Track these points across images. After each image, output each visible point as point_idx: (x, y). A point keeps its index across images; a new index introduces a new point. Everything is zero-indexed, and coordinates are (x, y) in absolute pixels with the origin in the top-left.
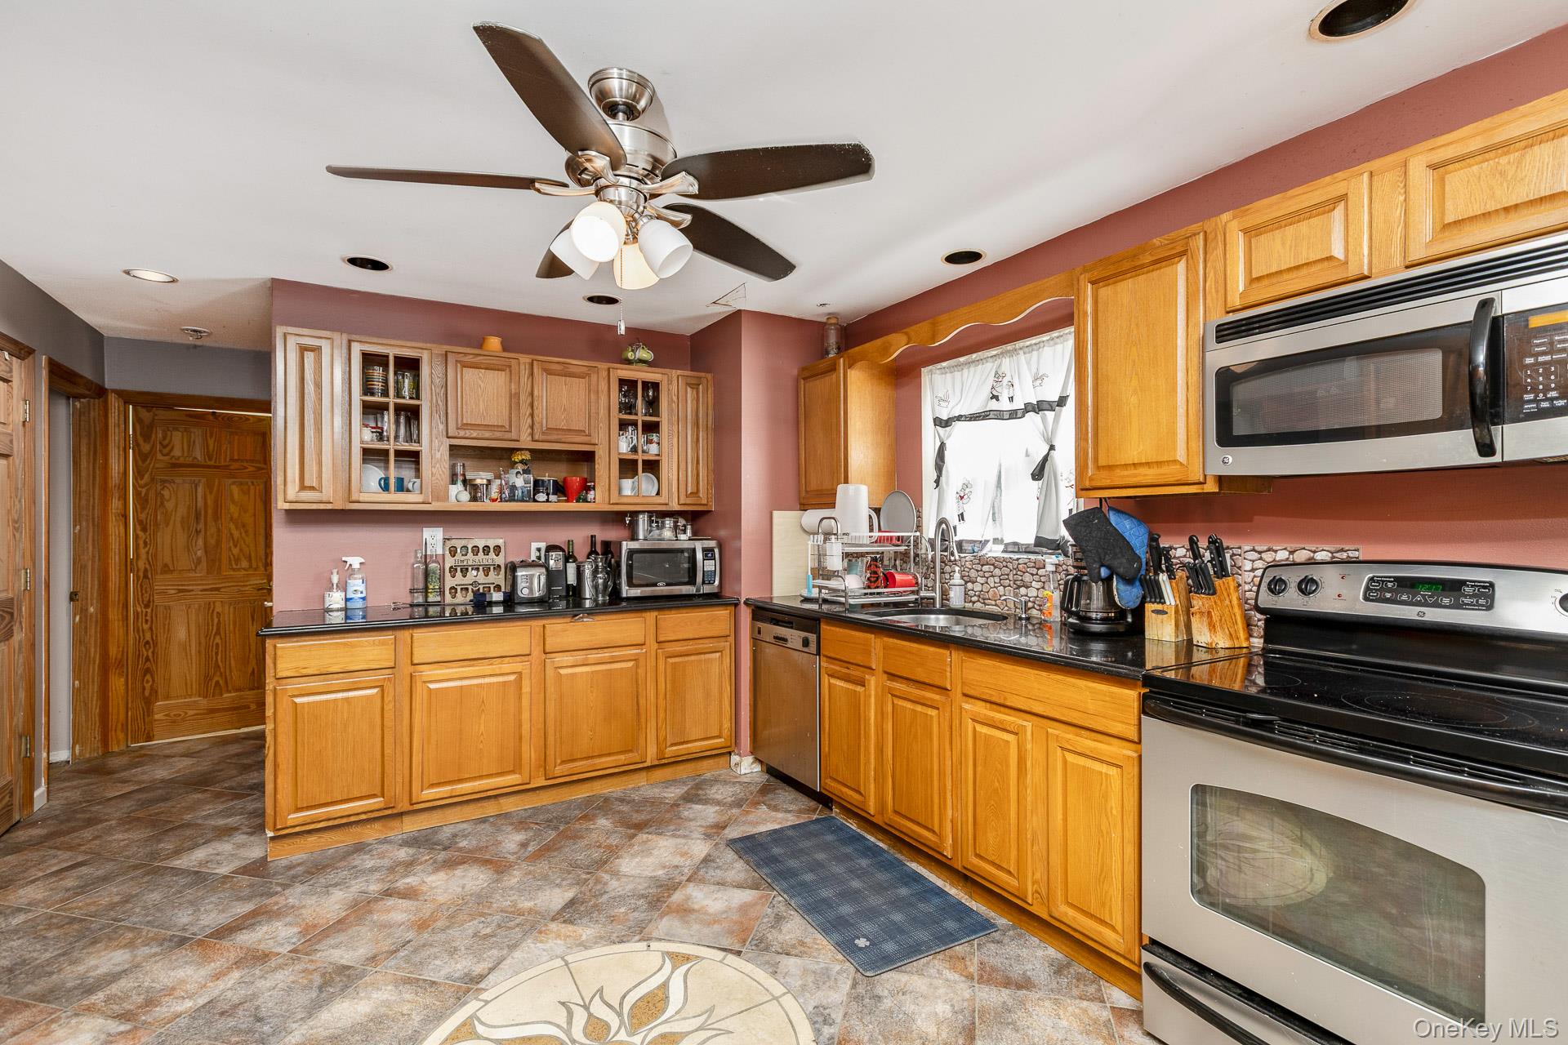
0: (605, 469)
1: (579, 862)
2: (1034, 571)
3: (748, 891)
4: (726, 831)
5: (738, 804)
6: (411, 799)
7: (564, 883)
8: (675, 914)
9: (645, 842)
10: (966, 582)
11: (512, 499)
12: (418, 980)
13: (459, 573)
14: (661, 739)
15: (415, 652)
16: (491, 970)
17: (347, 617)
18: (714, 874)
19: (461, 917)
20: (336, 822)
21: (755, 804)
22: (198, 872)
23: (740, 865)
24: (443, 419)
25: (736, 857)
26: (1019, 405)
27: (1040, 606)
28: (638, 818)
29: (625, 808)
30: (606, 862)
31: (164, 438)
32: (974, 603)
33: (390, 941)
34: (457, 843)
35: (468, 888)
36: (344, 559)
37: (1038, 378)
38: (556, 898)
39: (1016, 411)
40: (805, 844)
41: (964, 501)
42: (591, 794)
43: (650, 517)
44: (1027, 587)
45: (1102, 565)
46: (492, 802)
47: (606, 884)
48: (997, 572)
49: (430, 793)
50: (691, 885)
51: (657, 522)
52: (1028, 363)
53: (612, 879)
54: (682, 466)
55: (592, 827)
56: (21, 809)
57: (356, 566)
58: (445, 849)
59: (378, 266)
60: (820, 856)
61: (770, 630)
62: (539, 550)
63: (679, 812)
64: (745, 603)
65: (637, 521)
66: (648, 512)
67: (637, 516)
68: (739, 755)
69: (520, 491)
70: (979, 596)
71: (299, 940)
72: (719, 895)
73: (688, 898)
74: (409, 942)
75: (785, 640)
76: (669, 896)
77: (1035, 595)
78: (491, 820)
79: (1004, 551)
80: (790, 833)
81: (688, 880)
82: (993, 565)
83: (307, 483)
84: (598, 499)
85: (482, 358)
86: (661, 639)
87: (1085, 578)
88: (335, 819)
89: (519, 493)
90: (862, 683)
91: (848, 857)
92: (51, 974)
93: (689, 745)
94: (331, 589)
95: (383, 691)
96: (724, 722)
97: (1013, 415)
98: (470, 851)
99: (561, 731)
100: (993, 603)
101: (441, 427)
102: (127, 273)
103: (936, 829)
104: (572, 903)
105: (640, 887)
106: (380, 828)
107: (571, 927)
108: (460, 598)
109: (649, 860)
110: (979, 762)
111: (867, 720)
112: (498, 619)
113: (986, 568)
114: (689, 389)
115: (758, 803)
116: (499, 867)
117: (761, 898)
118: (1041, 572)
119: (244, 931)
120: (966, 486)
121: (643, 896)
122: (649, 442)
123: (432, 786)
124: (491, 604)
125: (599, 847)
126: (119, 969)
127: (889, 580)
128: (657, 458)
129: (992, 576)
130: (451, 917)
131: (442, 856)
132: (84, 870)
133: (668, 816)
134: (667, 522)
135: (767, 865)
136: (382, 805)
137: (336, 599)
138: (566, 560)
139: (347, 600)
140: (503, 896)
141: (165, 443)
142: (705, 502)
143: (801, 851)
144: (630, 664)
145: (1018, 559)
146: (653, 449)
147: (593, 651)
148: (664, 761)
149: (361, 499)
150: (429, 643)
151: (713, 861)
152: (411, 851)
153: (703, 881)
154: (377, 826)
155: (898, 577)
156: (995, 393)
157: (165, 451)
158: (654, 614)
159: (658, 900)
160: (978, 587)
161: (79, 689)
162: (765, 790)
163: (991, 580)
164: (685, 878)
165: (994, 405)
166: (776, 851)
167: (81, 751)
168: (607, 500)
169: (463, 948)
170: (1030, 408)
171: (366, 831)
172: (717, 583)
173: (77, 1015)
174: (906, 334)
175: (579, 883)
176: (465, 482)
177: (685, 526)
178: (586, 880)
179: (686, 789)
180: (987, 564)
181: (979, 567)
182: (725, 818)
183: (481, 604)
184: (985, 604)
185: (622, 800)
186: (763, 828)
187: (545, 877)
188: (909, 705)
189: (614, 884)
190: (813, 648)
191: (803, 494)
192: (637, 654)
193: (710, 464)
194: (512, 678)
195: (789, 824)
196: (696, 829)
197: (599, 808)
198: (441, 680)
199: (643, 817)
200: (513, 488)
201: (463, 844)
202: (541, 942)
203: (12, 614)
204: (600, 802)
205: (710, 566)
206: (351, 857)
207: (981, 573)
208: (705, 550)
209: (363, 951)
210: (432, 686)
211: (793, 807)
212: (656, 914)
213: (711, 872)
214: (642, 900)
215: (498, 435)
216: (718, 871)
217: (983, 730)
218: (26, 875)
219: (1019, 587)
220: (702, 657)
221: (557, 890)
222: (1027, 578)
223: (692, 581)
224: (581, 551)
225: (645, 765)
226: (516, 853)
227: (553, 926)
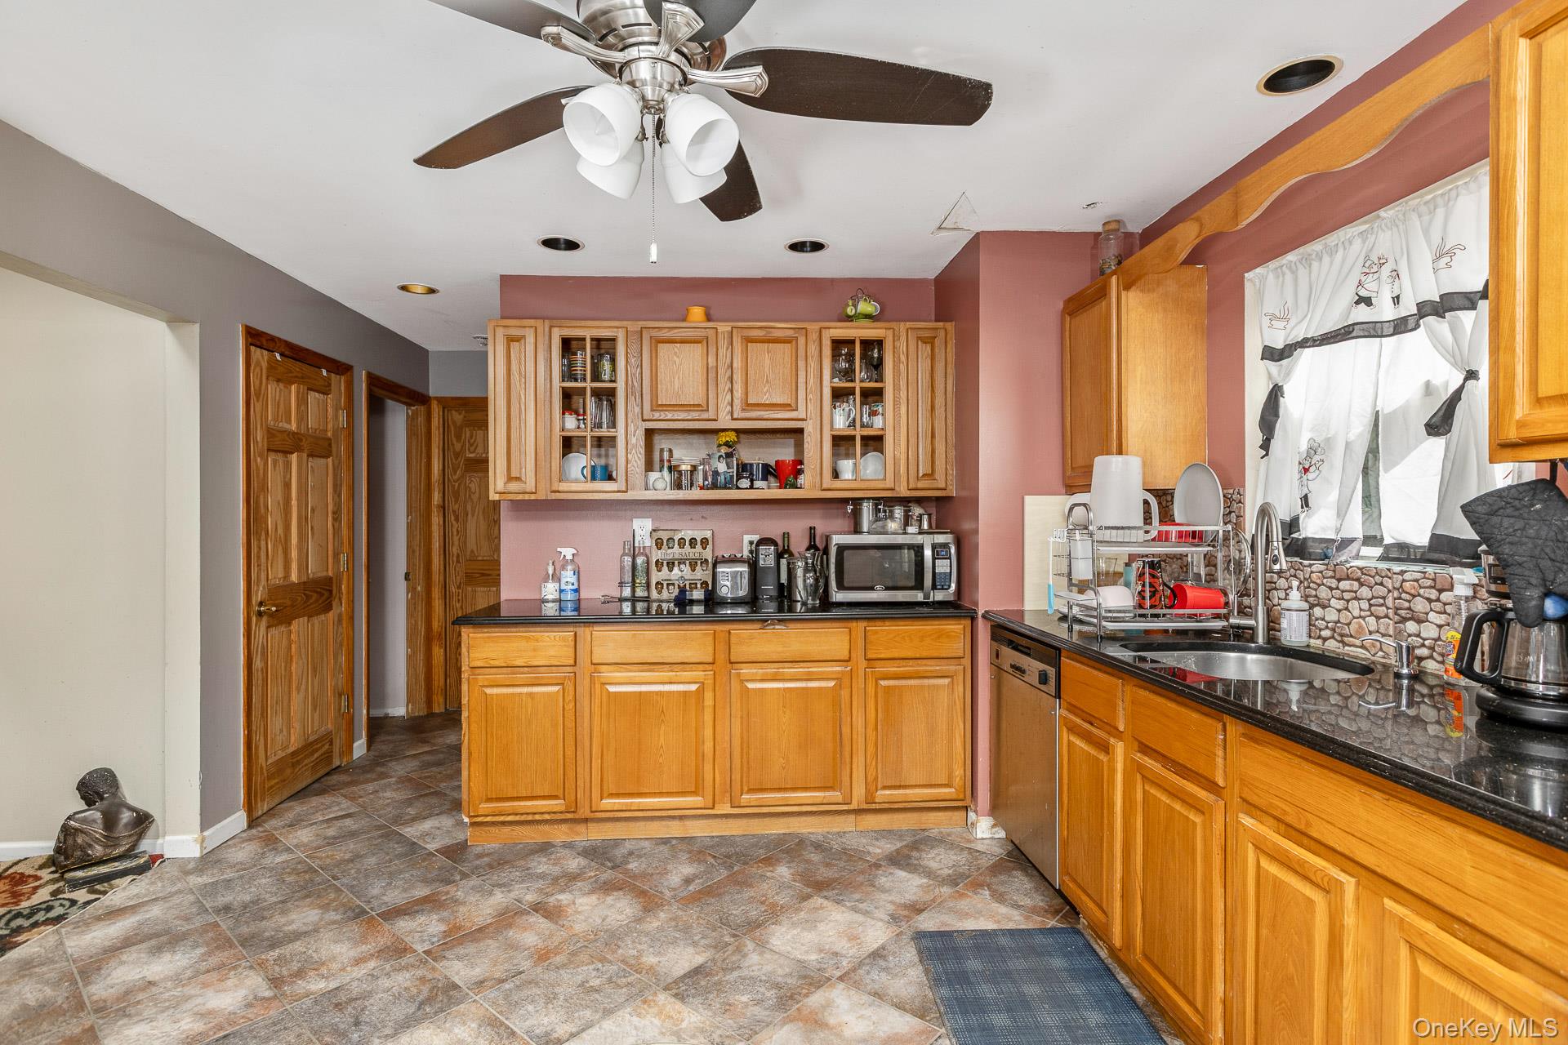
0: (817, 450)
1: (731, 918)
2: (1433, 594)
3: (909, 1018)
4: (920, 918)
5: (953, 881)
6: (591, 807)
7: (703, 942)
8: (801, 1024)
9: (816, 909)
10: (1312, 606)
11: (714, 486)
12: (502, 1024)
13: (665, 568)
14: (870, 778)
15: (594, 652)
16: (573, 1035)
17: (561, 609)
18: (876, 977)
19: (583, 957)
20: (523, 818)
21: (976, 885)
22: (415, 843)
23: (916, 973)
24: (639, 401)
25: (916, 959)
26: (1409, 308)
27: (1443, 655)
28: (824, 873)
29: (815, 857)
30: (759, 926)
31: (471, 437)
32: (1325, 640)
33: (506, 966)
34: (628, 863)
35: (608, 920)
36: (559, 549)
37: (1444, 254)
38: (683, 959)
39: (1404, 320)
40: (1017, 964)
41: (1310, 475)
42: (788, 831)
43: (876, 505)
44: (1419, 621)
45: (1548, 594)
46: (676, 823)
47: (745, 956)
48: (1365, 592)
49: (608, 803)
50: (842, 985)
51: (885, 511)
52: (1426, 232)
53: (754, 950)
54: (912, 441)
55: (768, 874)
56: (341, 755)
57: (569, 557)
58: (612, 868)
59: (572, 245)
60: (1032, 990)
61: (1010, 656)
62: (751, 543)
63: (876, 876)
64: (984, 616)
65: (861, 509)
66: (874, 499)
67: (861, 505)
68: (976, 812)
69: (723, 477)
70: (1334, 630)
71: (439, 941)
72: (868, 1012)
73: (828, 1005)
74: (521, 973)
75: (1023, 672)
76: (806, 995)
77: (1435, 635)
78: (674, 842)
79: (1383, 558)
80: (1004, 941)
81: (841, 978)
82: (1358, 580)
83: (513, 475)
84: (809, 484)
85: (676, 331)
86: (870, 656)
87: (1511, 615)
88: (522, 814)
89: (721, 479)
90: (1105, 748)
91: (1073, 1003)
92: (264, 918)
93: (908, 791)
94: (546, 580)
95: (564, 689)
96: (955, 767)
97: (1401, 326)
98: (635, 877)
99: (748, 754)
100: (1358, 642)
101: (637, 410)
102: (404, 288)
103: (1199, 1006)
104: (697, 971)
105: (780, 972)
106: (566, 830)
107: (678, 1005)
108: (665, 595)
109: (809, 937)
110: (1265, 922)
111: (1111, 805)
112: (697, 620)
113: (1344, 585)
114: (920, 343)
115: (981, 885)
116: (649, 901)
117: (922, 1033)
118: (1445, 596)
119: (406, 917)
120: (1313, 450)
121: (777, 986)
122: (873, 413)
123: (611, 795)
124: (692, 602)
125: (763, 903)
126: (305, 929)
127: (1178, 597)
128: (880, 433)
129: (1356, 598)
130: (573, 954)
131: (607, 875)
132: (348, 822)
133: (860, 879)
134: (897, 511)
135: (950, 983)
136: (563, 808)
137: (550, 590)
138: (779, 556)
139: (561, 591)
140: (634, 942)
141: (472, 441)
142: (943, 485)
143: (1008, 974)
144: (832, 684)
145: (1402, 573)
146: (878, 422)
147: (786, 665)
148: (873, 806)
149: (560, 489)
150: (609, 642)
151: (884, 958)
152: (582, 861)
153: (857, 985)
154: (564, 827)
155: (1190, 594)
156: (1363, 293)
157: (472, 449)
158: (862, 624)
159: (791, 997)
160: (1331, 615)
161: (410, 656)
162: (997, 868)
163: (1354, 605)
164: (838, 974)
165: (1362, 314)
166: (973, 964)
167: (412, 709)
168: (818, 485)
169: (562, 998)
170: (1427, 309)
171: (555, 832)
172: (953, 586)
173: (251, 967)
174: (1198, 220)
175: (720, 946)
176: (670, 469)
177: (921, 516)
178: (727, 944)
179: (899, 845)
180: (1348, 578)
181: (1334, 583)
182: (928, 898)
183: (682, 602)
184: (1345, 644)
185: (818, 846)
186: (970, 925)
187: (686, 930)
188: (1164, 798)
189: (754, 958)
190: (1051, 687)
191: (1069, 473)
192: (838, 672)
193: (949, 437)
194: (694, 687)
195: (1011, 926)
196: (885, 903)
197: (788, 851)
198: (623, 684)
199: (830, 873)
200: (716, 473)
201: (633, 866)
202: (639, 1015)
203: (331, 592)
204: (792, 844)
205: (943, 566)
206: (532, 857)
207: (1337, 593)
208: (934, 547)
209: (477, 972)
210: (612, 689)
211: (1026, 902)
212: (780, 1016)
213: (874, 975)
214: (773, 992)
215: (695, 415)
216: (883, 974)
217: (1273, 869)
218: (312, 817)
219: (1404, 620)
220: (926, 681)
221: (690, 950)
222: (1420, 605)
223: (919, 585)
224: (799, 544)
225: (851, 807)
226: (674, 890)
227: (663, 998)
